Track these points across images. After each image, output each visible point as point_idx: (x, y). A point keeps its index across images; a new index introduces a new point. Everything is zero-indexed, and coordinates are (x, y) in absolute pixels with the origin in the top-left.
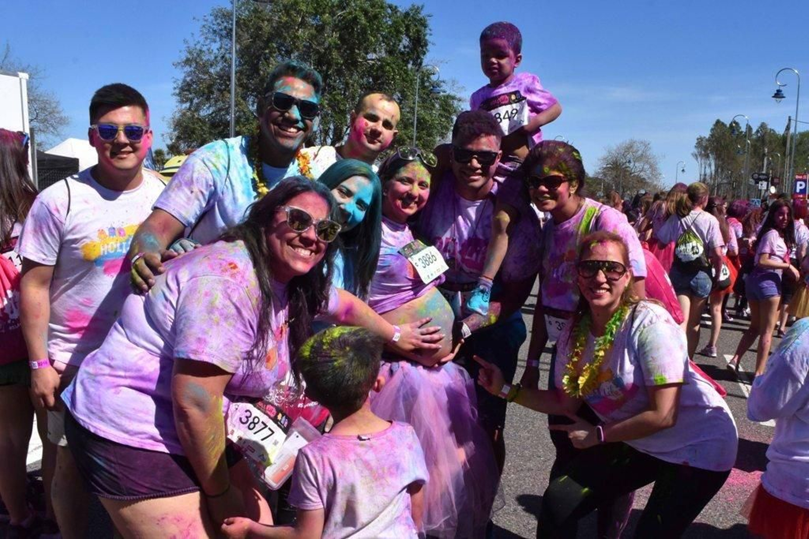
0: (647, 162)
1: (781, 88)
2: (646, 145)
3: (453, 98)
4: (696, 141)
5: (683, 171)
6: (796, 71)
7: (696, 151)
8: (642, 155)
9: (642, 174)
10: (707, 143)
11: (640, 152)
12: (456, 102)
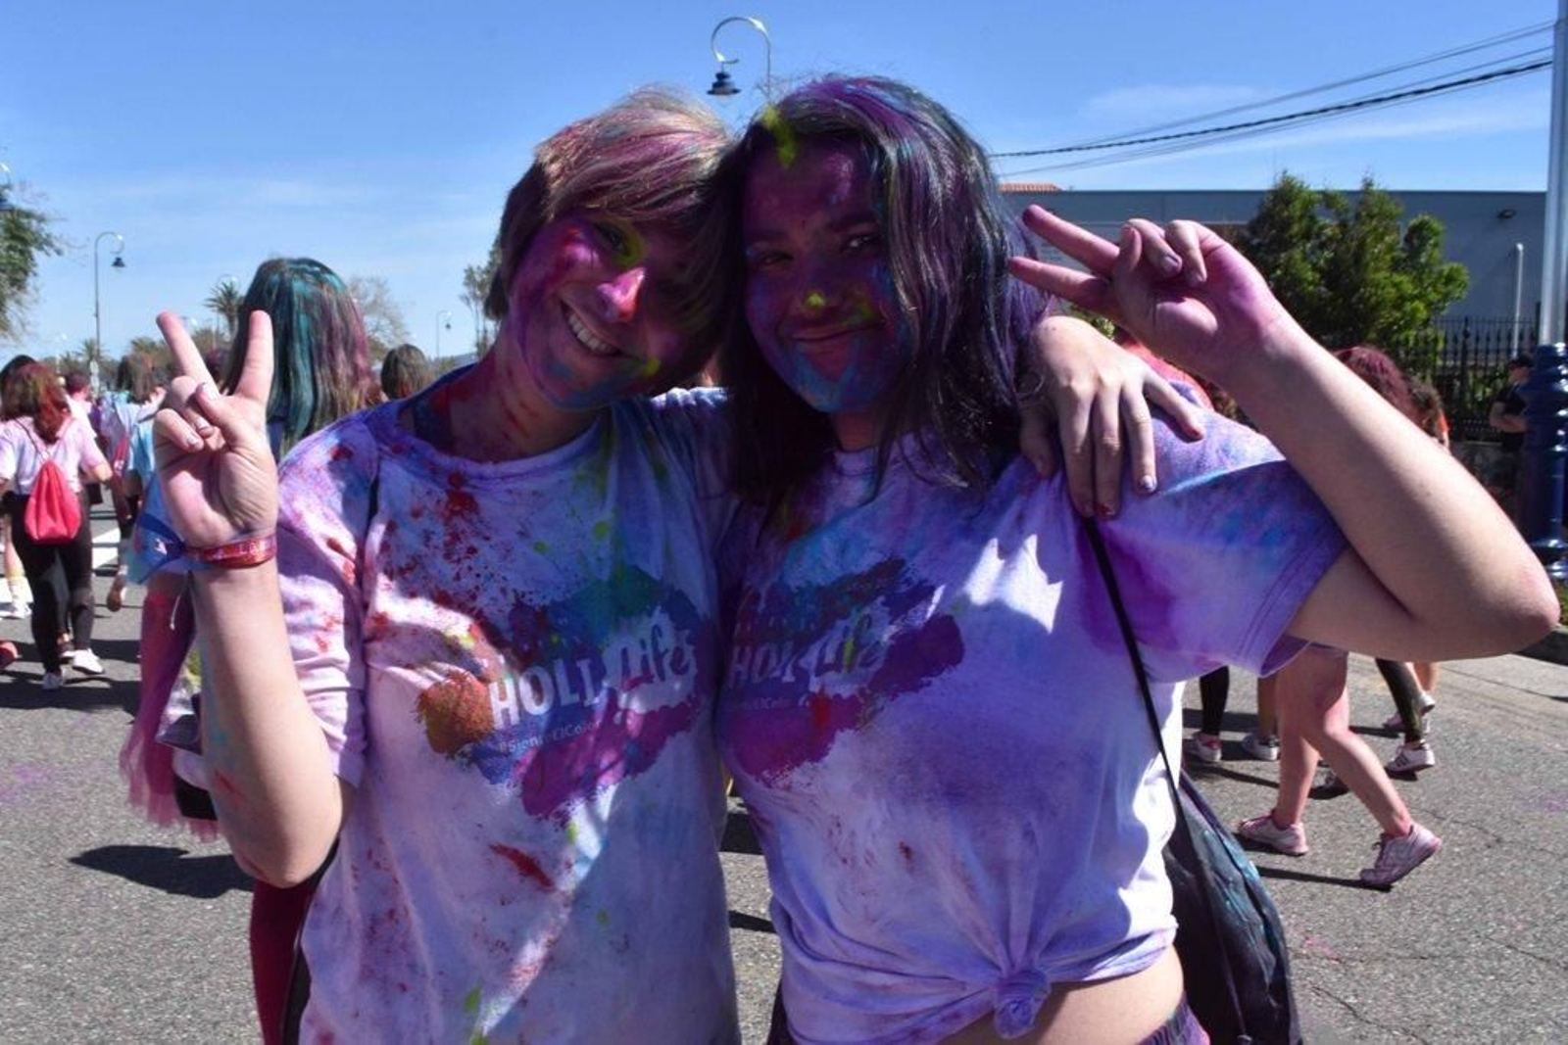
0: (385, 315)
1: (727, 69)
2: (380, 285)
3: (29, 215)
4: (464, 275)
5: (448, 326)
6: (759, 25)
7: (465, 291)
8: (375, 302)
9: (377, 334)
10: (485, 276)
11: (370, 299)
12: (34, 223)
